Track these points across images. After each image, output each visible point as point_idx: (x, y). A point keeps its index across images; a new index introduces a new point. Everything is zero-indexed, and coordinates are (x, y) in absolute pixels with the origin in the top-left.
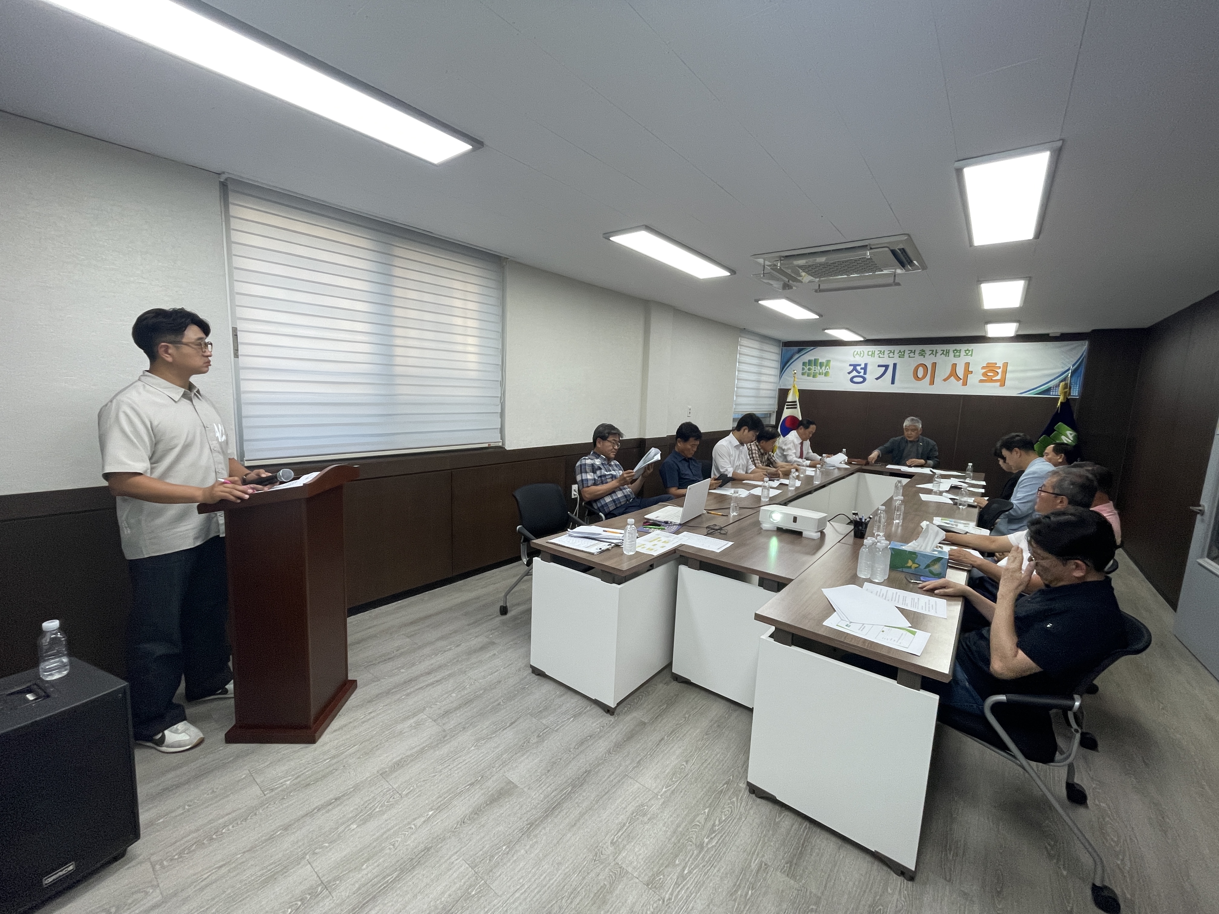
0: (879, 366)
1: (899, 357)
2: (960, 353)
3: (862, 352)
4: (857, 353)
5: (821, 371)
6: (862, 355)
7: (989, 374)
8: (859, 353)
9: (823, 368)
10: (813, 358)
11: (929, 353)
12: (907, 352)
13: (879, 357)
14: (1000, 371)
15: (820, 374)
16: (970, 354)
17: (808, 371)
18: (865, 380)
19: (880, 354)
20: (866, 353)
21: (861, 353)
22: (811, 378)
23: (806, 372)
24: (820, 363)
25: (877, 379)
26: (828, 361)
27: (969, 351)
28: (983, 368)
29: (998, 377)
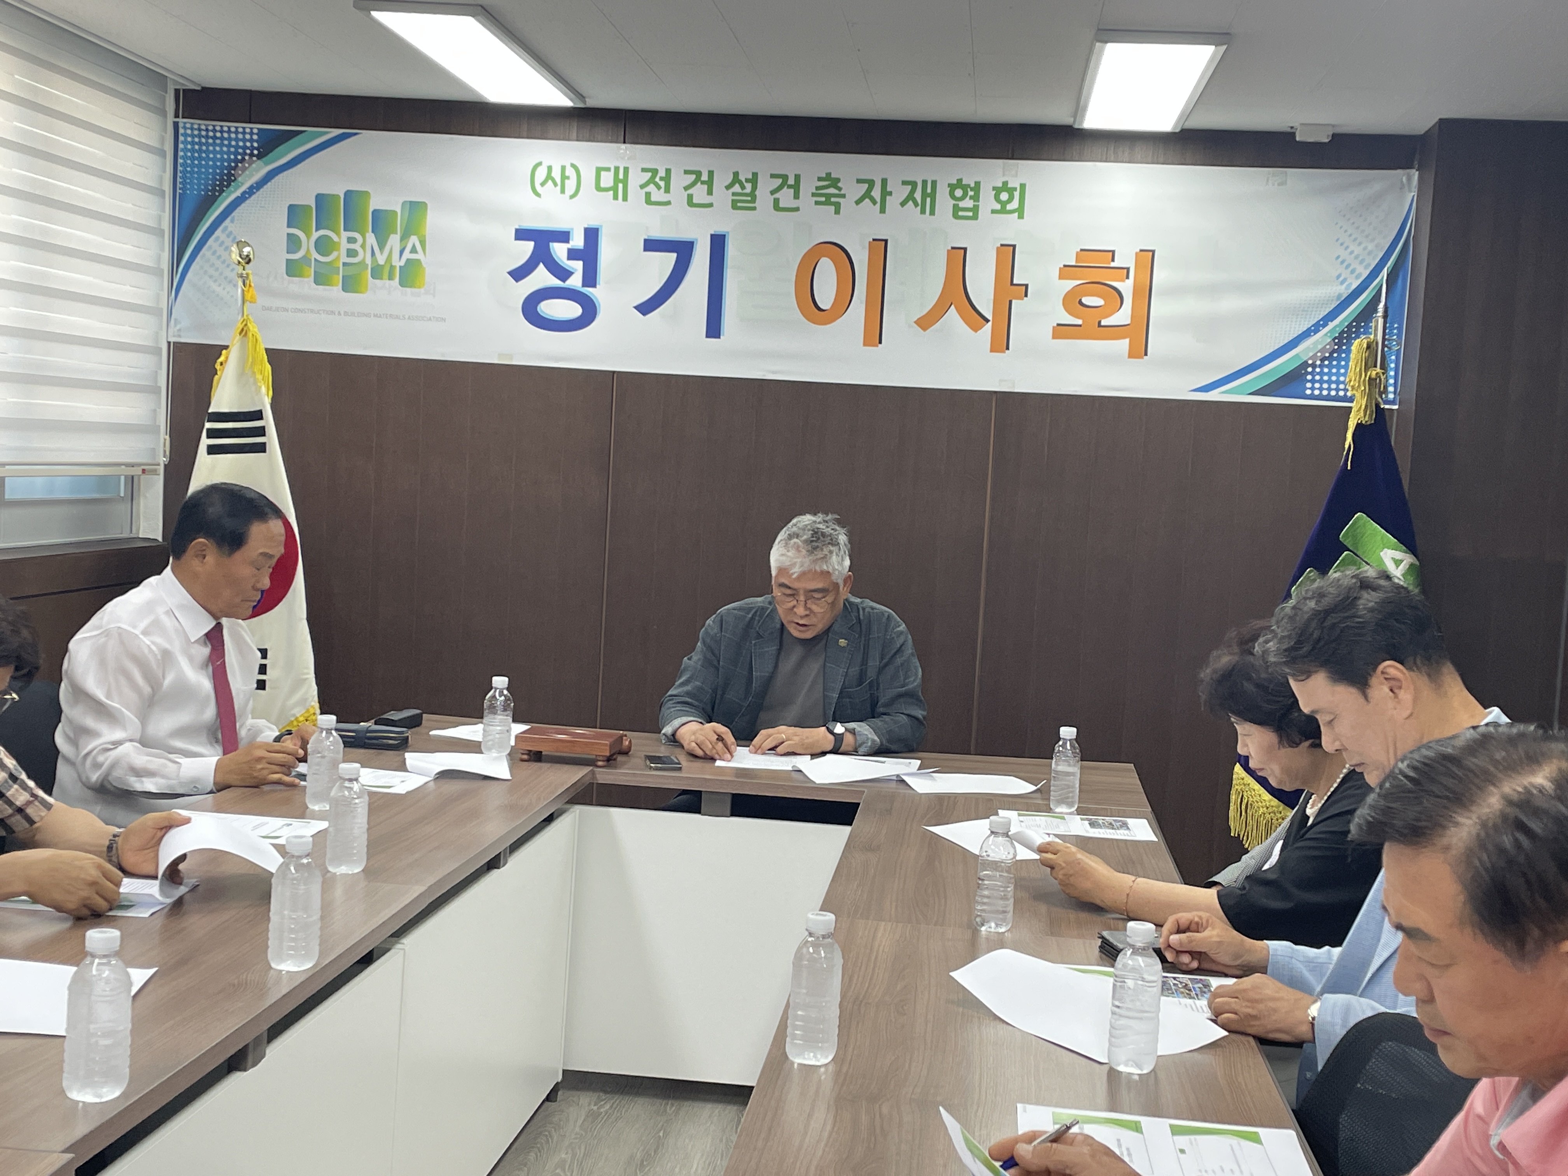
0: (651, 245)
1: (734, 203)
2: (976, 198)
3: (570, 172)
4: (549, 177)
5: (381, 259)
6: (571, 185)
7: (1086, 300)
8: (556, 174)
9: (394, 240)
10: (338, 189)
11: (856, 191)
12: (765, 185)
13: (648, 201)
14: (1126, 287)
15: (377, 272)
16: (1014, 205)
17: (315, 255)
18: (590, 312)
19: (651, 188)
20: (588, 176)
21: (564, 177)
22: (335, 291)
23: (306, 259)
24: (375, 212)
25: (646, 308)
26: (416, 209)
27: (1011, 191)
28: (1066, 271)
29: (1122, 316)
